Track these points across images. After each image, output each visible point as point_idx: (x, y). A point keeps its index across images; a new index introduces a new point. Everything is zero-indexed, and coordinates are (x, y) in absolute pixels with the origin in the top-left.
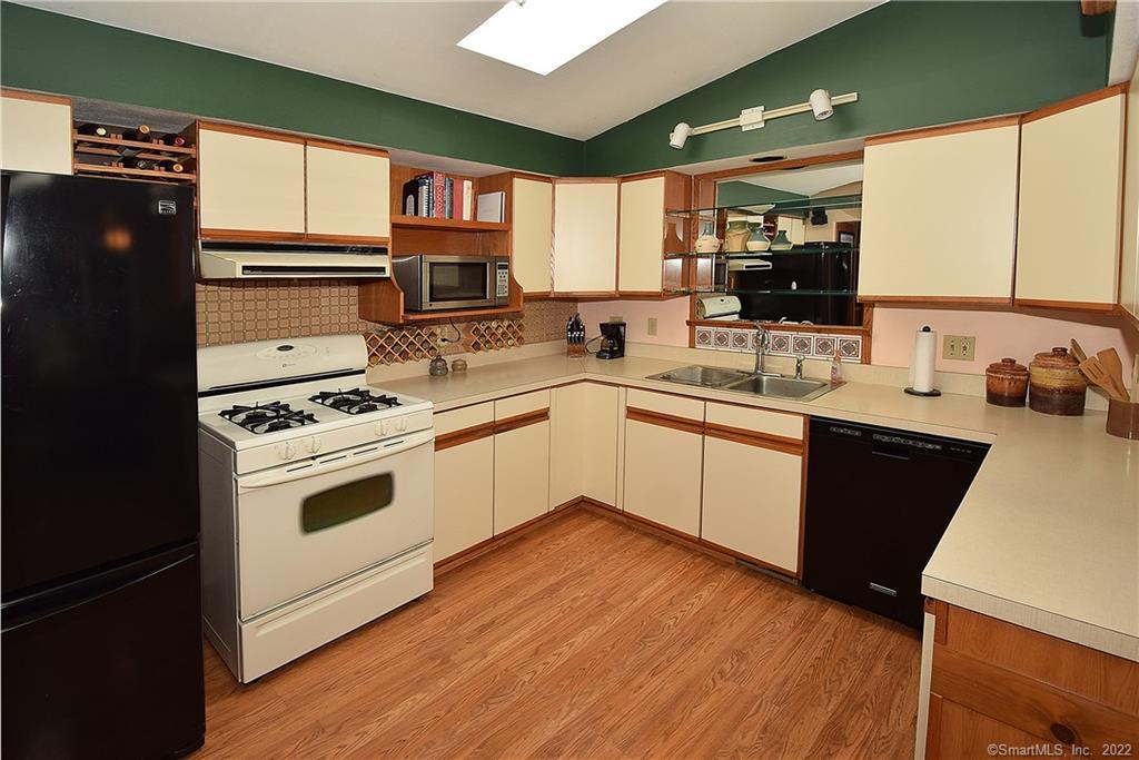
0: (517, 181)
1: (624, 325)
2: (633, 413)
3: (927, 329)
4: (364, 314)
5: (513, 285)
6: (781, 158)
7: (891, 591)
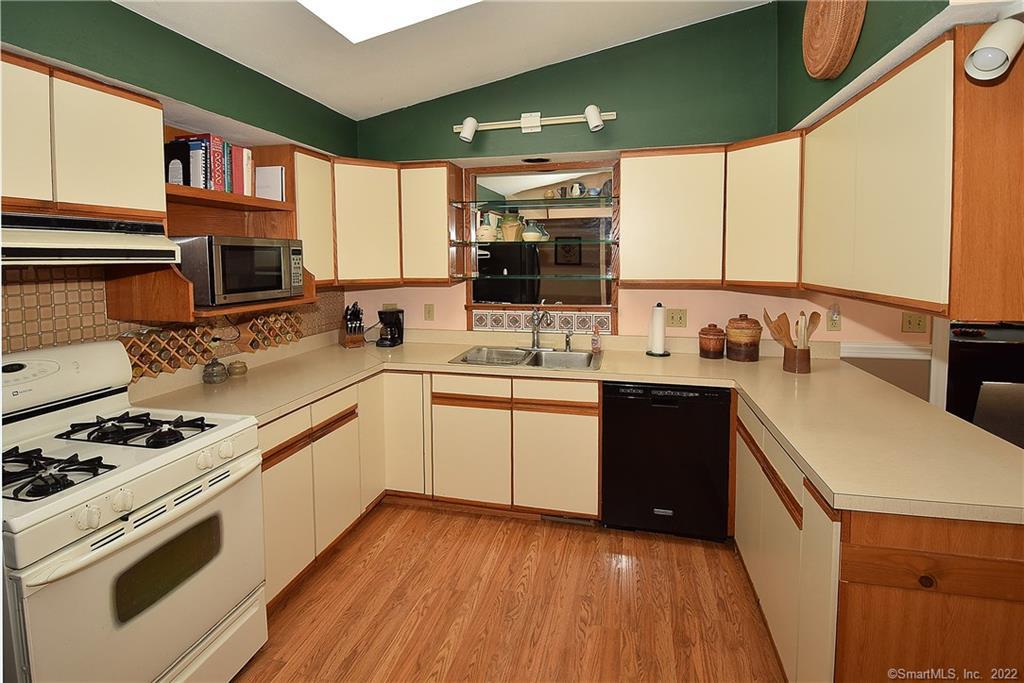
0: (299, 157)
1: (402, 312)
2: (439, 398)
3: (659, 305)
4: (116, 312)
5: (307, 275)
7: (669, 512)
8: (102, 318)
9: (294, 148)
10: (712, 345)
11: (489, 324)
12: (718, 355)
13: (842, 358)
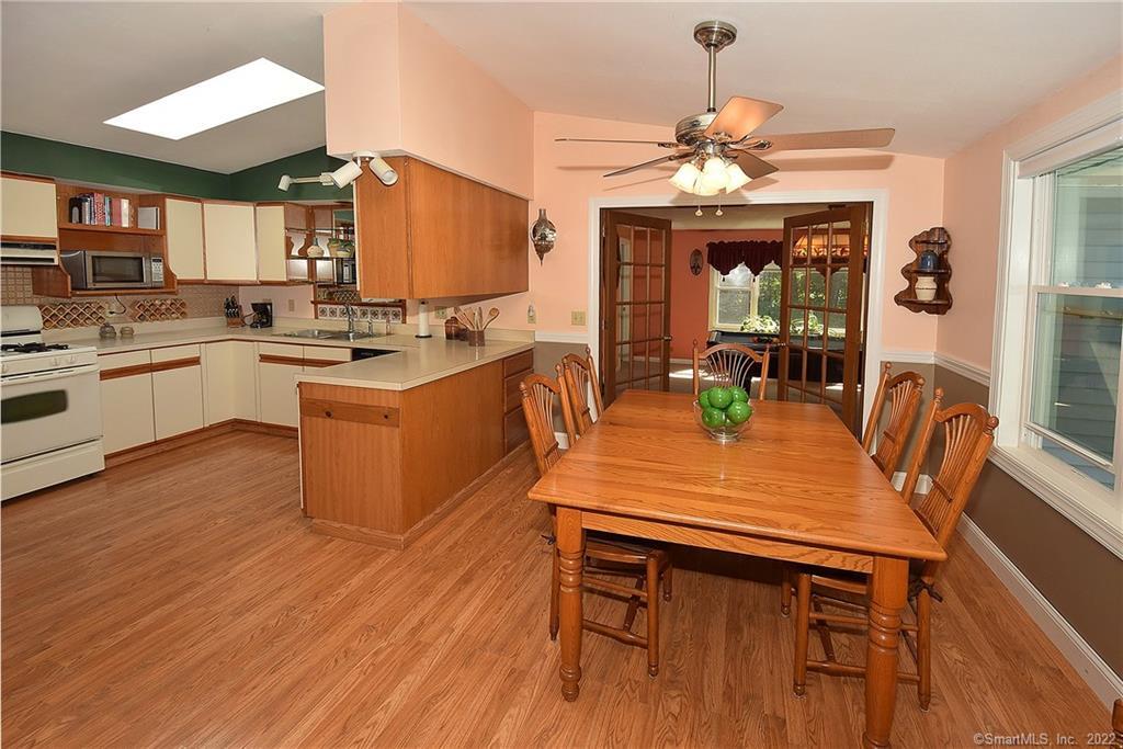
0: (169, 202)
1: (271, 304)
2: (265, 358)
3: (423, 303)
4: (38, 291)
5: (168, 274)
8: (30, 294)
9: (165, 196)
10: (453, 331)
11: (328, 313)
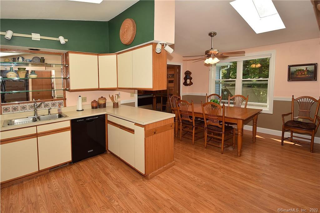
3: (80, 96)
6: (39, 50)
7: (92, 150)
10: (95, 105)
11: (10, 110)
12: (96, 108)
13: (121, 104)
